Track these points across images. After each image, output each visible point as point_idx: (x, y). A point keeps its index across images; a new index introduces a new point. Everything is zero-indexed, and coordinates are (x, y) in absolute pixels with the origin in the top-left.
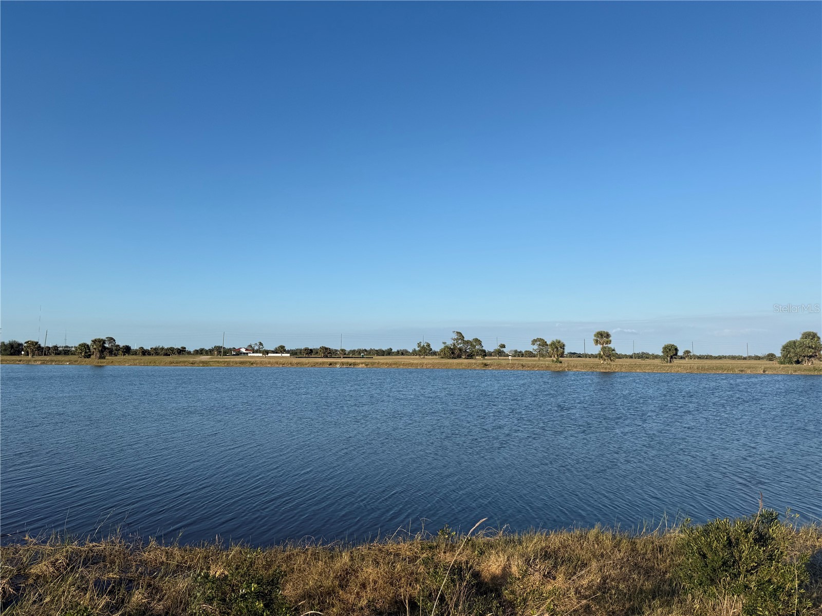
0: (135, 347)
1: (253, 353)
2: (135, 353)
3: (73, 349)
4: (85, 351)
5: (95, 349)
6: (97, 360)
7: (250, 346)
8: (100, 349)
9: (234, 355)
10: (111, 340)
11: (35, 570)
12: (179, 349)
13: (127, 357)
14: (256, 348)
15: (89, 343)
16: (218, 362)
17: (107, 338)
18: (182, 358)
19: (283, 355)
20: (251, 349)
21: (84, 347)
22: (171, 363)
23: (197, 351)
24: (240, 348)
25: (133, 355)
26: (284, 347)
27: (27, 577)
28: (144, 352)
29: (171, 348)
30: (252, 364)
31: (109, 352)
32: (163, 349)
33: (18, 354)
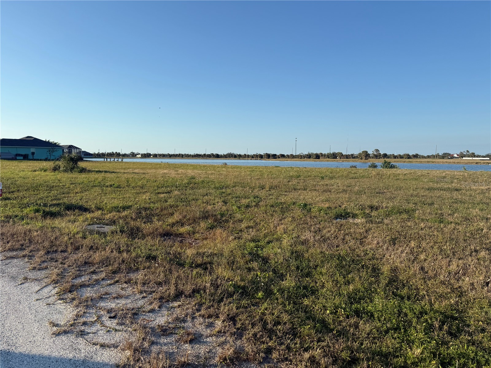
0: (389, 154)
2: (390, 157)
7: (461, 153)
9: (449, 158)
10: (377, 151)
12: (414, 155)
13: (385, 159)
14: (465, 154)
20: (461, 155)
24: (454, 154)
25: (388, 158)
28: (395, 157)
31: (376, 157)
33: (336, 158)
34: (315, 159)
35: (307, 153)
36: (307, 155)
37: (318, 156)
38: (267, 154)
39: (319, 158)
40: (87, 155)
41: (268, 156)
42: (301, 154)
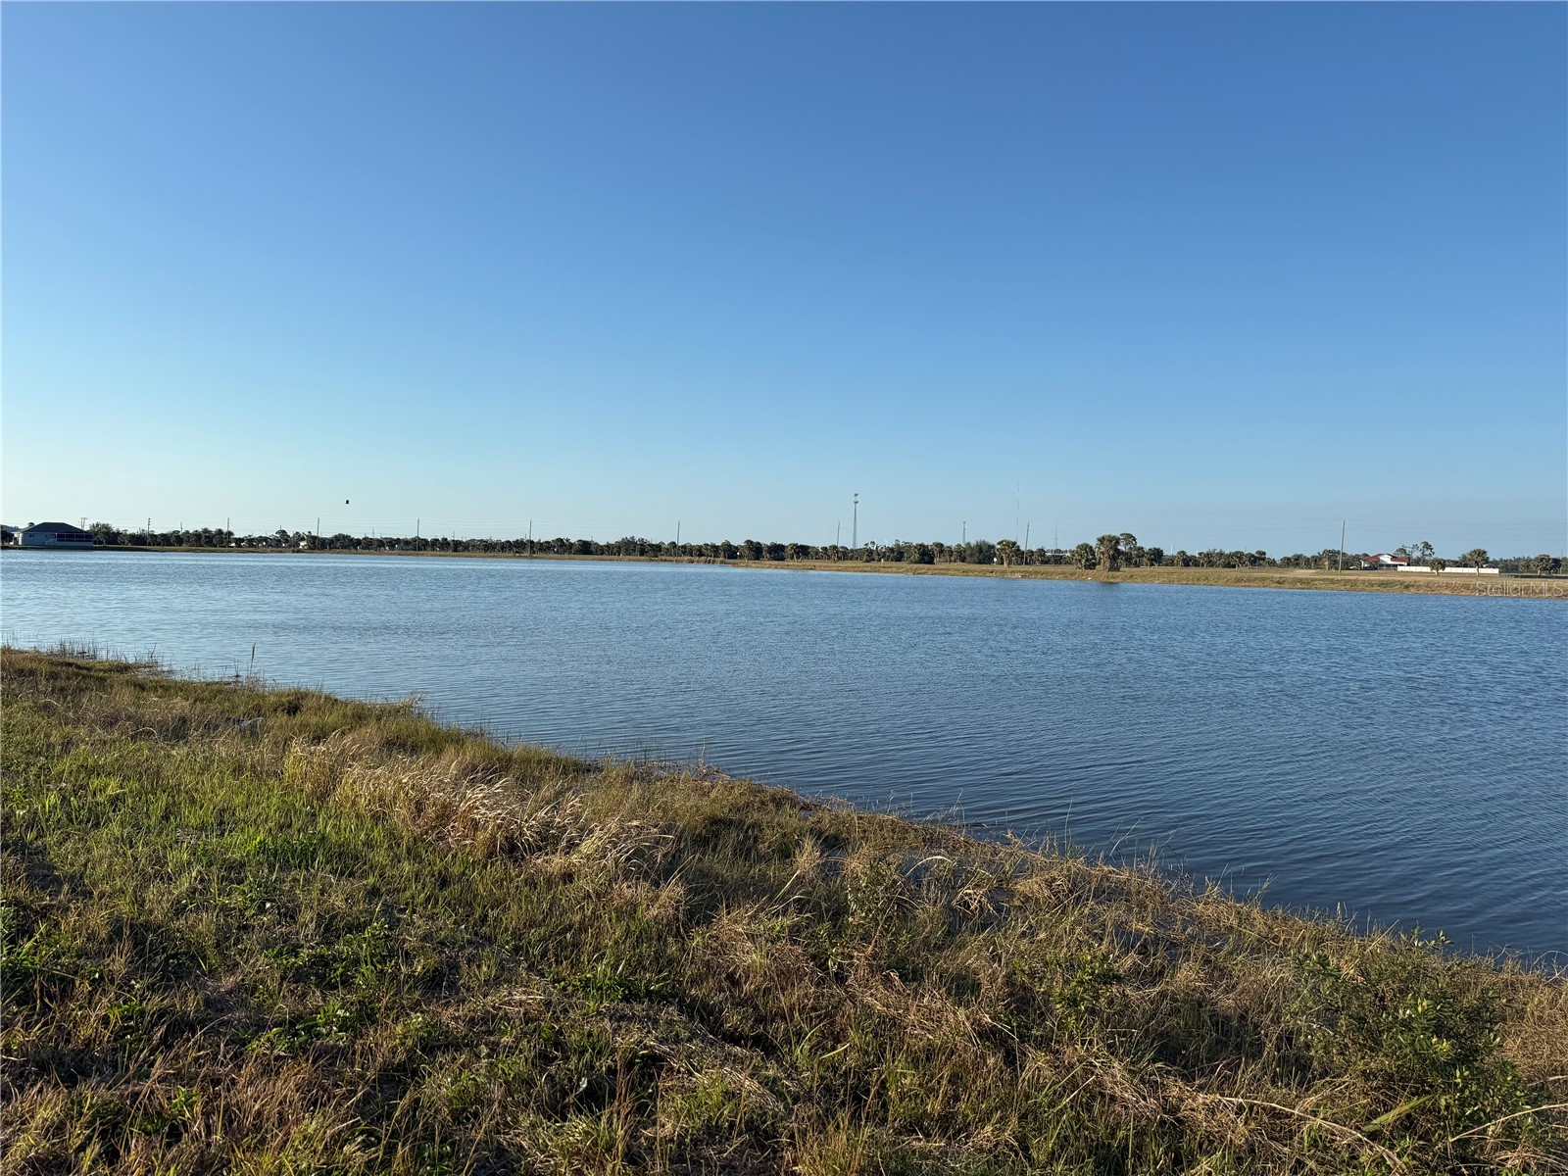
0: (1169, 551)
1: (1409, 565)
2: (1171, 562)
3: (1068, 554)
4: (1086, 557)
5: (1103, 553)
6: (1106, 573)
7: (1403, 550)
8: (1111, 553)
9: (1365, 569)
10: (1130, 538)
11: (1022, 886)
12: (1253, 556)
13: (1157, 568)
14: (1416, 554)
15: (1093, 543)
16: (1332, 581)
17: (1122, 535)
18: (1257, 573)
19: (1482, 571)
20: (1404, 556)
21: (1086, 549)
22: (1239, 580)
23: (1289, 559)
24: (1380, 555)
25: (1167, 565)
26: (1484, 552)
27: (1011, 894)
28: (1187, 561)
29: (1237, 553)
30: (1407, 587)
31: (1126, 560)
32: (1221, 554)
33: (989, 561)
34: (916, 563)
35: (891, 544)
36: (891, 550)
37: (926, 555)
38: (749, 542)
39: (931, 562)
40: (68, 536)
41: (755, 551)
42: (870, 546)
